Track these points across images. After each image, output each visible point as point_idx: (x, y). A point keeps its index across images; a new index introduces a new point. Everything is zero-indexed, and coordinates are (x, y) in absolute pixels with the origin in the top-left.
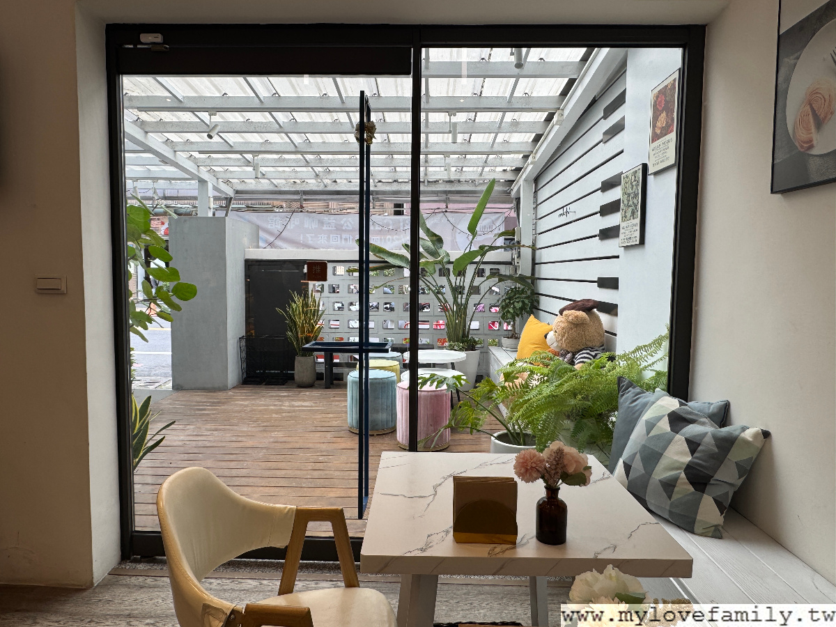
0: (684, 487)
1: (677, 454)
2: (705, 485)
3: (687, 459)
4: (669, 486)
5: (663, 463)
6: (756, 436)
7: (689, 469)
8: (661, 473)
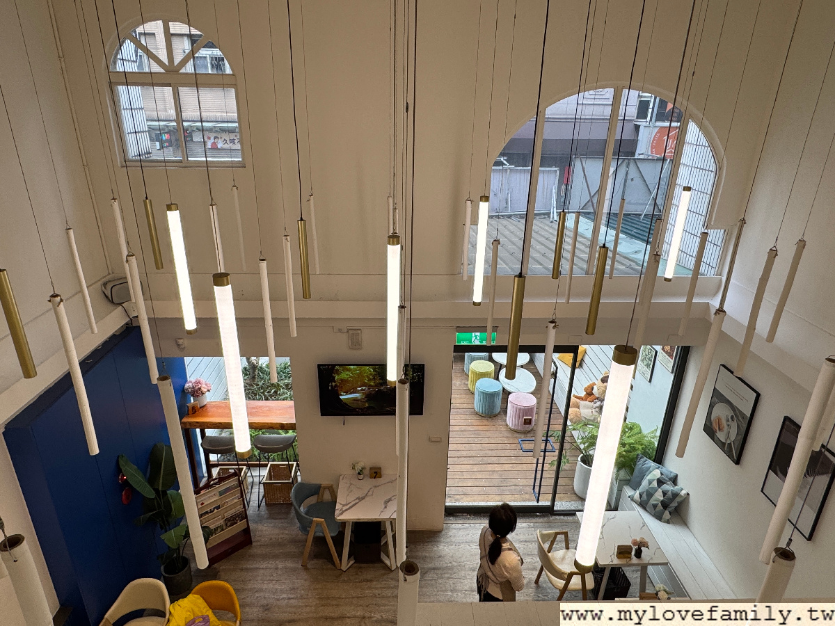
0: (660, 507)
1: (659, 496)
2: (667, 507)
3: (662, 498)
4: (655, 506)
5: (654, 498)
6: (685, 494)
7: (662, 502)
8: (652, 501)
